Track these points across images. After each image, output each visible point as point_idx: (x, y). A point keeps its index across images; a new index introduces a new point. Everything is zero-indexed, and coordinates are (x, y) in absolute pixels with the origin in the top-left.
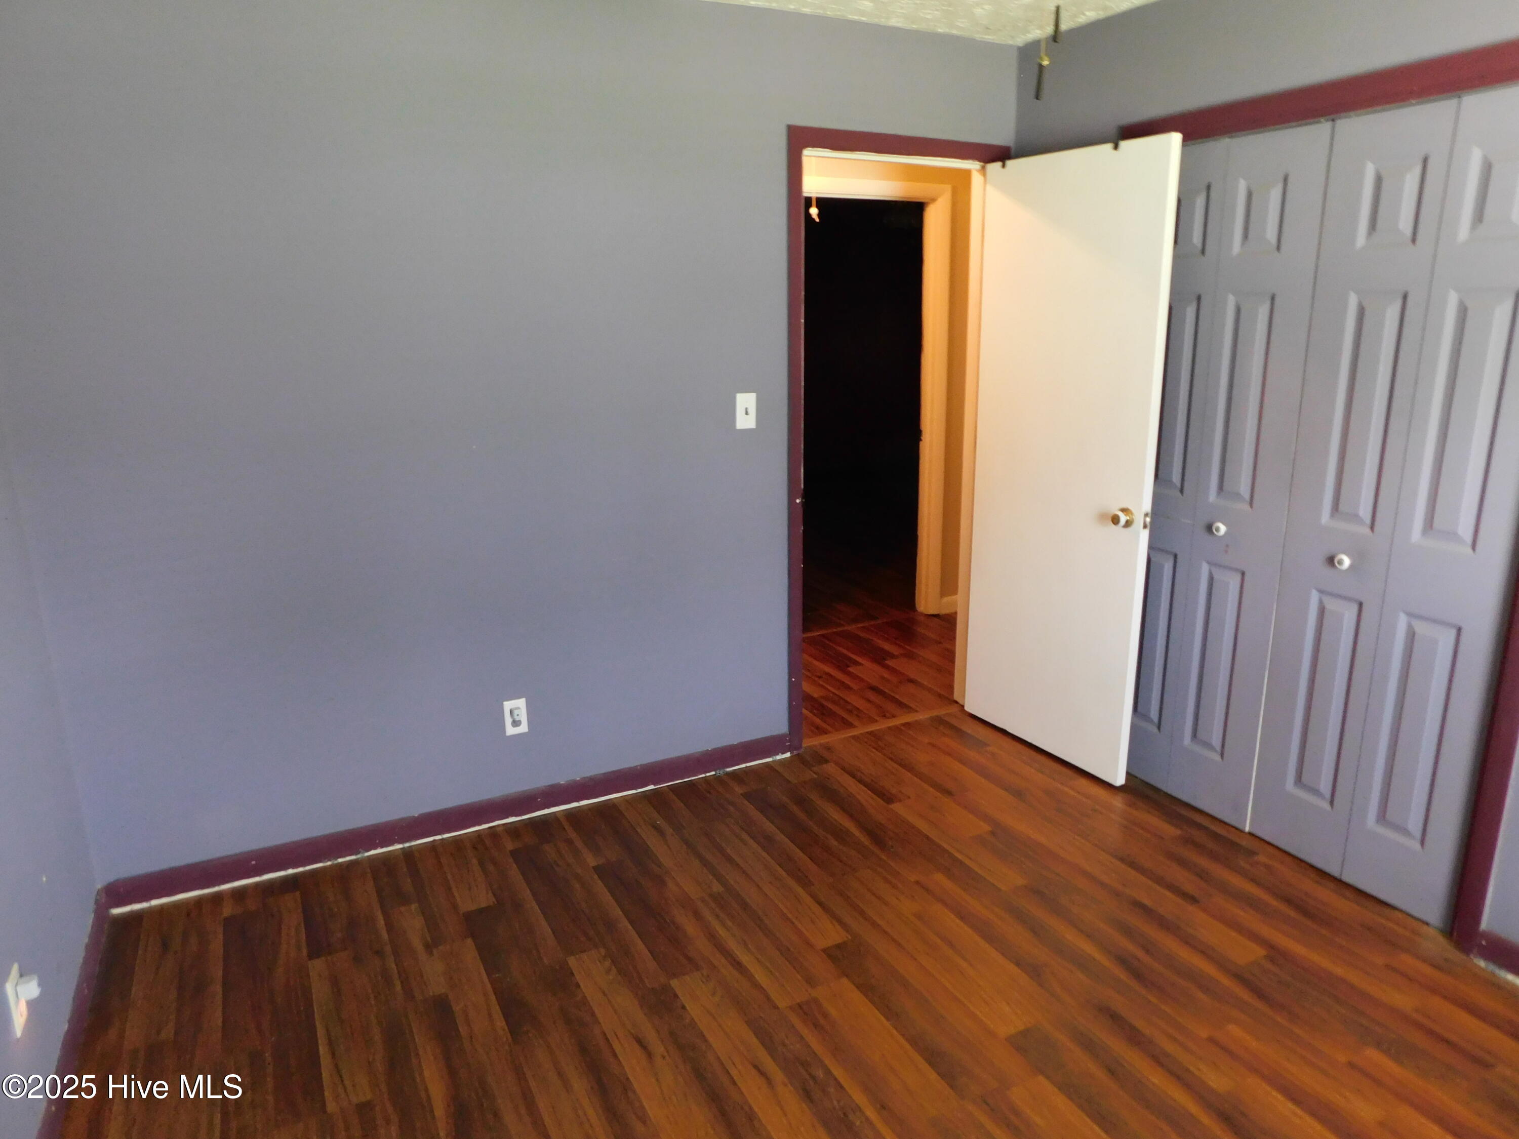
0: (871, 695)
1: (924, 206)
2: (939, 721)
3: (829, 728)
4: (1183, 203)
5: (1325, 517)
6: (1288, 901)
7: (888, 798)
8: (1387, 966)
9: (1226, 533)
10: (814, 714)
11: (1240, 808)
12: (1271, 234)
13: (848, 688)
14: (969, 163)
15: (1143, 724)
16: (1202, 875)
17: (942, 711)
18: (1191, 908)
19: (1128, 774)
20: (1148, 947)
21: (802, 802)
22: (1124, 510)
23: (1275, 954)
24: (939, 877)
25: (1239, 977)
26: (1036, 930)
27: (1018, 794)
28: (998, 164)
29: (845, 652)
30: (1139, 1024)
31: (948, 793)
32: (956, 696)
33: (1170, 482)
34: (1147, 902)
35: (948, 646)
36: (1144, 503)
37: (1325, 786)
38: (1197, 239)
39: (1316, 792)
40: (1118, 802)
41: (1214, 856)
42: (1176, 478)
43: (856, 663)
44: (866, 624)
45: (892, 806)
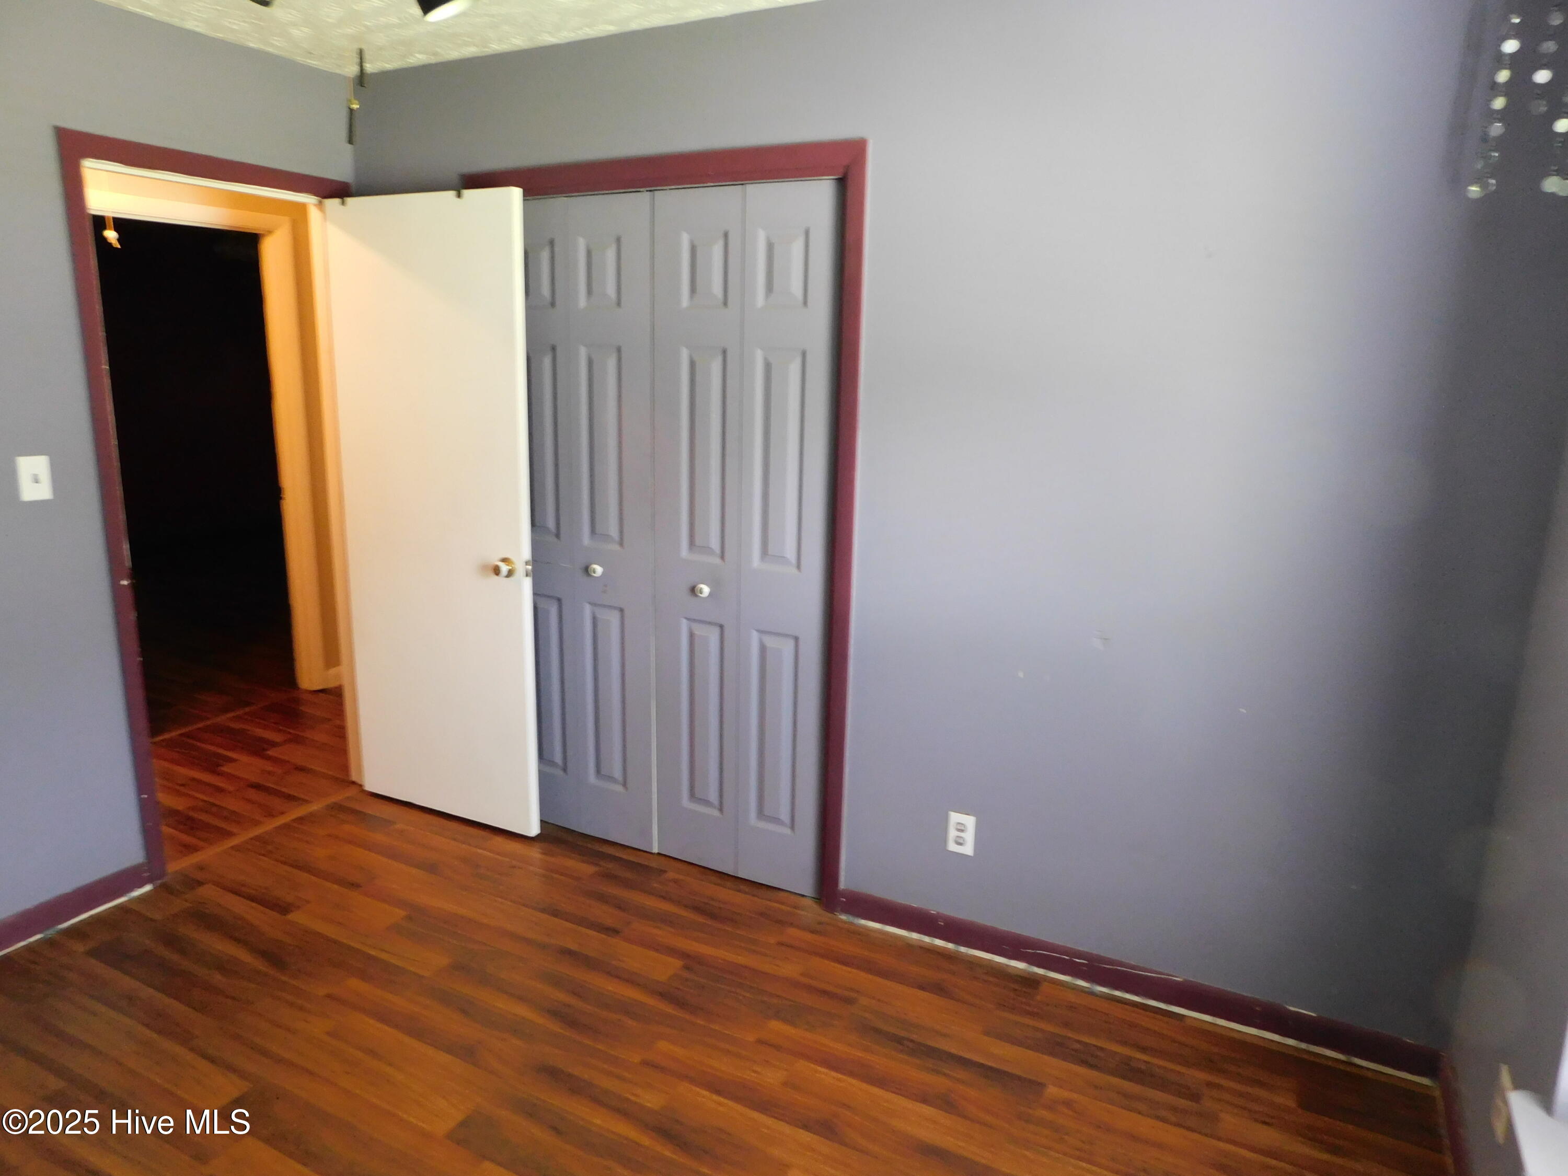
0: (252, 794)
1: (259, 238)
2: (338, 808)
3: (201, 844)
4: (530, 255)
5: (684, 552)
6: (697, 909)
7: (283, 908)
8: (781, 944)
9: (603, 573)
10: (181, 831)
11: (646, 832)
12: (611, 291)
13: (221, 790)
14: (304, 197)
15: (548, 769)
16: (621, 906)
17: (339, 796)
18: (614, 940)
19: (543, 823)
20: (578, 991)
21: (172, 941)
22: (504, 560)
23: (691, 961)
24: (354, 983)
25: (663, 995)
26: (466, 1009)
27: (432, 868)
28: (336, 201)
29: (212, 748)
30: (577, 1071)
31: (354, 886)
32: (354, 778)
33: (545, 528)
34: (573, 947)
35: (338, 722)
36: (523, 551)
37: (713, 796)
38: (546, 291)
39: (707, 803)
40: (535, 853)
41: (628, 884)
42: (551, 524)
43: (231, 760)
44: (240, 712)
45: (290, 917)
